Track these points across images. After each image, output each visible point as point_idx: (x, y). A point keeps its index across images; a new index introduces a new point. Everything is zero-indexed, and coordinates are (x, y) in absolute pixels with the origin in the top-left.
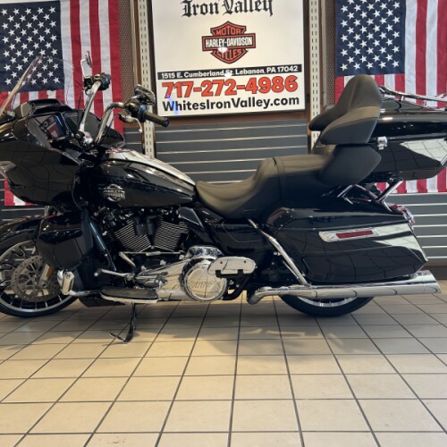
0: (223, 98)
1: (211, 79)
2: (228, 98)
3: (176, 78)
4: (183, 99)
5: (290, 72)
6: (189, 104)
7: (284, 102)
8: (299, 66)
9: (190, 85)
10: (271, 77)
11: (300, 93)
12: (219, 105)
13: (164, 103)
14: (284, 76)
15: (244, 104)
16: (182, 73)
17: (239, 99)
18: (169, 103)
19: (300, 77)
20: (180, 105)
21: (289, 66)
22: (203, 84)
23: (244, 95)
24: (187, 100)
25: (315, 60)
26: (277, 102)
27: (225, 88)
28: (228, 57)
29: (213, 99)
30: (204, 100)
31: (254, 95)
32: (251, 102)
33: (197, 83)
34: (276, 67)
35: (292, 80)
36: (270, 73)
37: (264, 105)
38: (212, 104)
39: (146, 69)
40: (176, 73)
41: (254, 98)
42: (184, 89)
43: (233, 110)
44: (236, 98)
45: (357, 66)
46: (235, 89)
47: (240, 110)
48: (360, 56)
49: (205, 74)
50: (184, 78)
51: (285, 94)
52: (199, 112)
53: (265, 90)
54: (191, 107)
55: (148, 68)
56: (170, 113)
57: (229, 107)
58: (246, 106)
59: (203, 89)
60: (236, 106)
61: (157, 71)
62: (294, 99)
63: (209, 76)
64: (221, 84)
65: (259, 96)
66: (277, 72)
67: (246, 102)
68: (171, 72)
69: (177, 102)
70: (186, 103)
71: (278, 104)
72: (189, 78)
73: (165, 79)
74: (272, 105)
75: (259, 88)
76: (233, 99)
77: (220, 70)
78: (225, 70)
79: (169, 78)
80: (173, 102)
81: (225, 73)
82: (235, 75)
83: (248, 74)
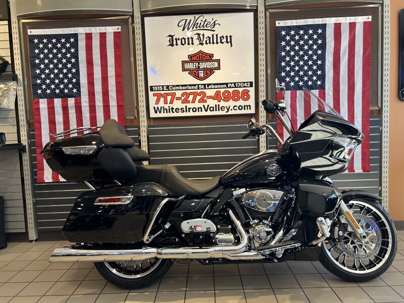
0: (197, 105)
1: (188, 91)
2: (201, 105)
3: (163, 90)
4: (168, 105)
5: (244, 87)
6: (172, 109)
7: (240, 108)
8: (251, 83)
9: (173, 95)
10: (231, 90)
11: (251, 102)
12: (194, 110)
13: (154, 108)
14: (241, 90)
16: (168, 87)
17: (208, 106)
18: (158, 108)
19: (252, 91)
20: (166, 109)
21: (244, 83)
22: (183, 95)
23: (212, 103)
24: (171, 106)
25: (262, 78)
26: (235, 108)
27: (198, 98)
29: (189, 105)
30: (183, 106)
31: (219, 103)
32: (217, 108)
33: (179, 94)
34: (235, 83)
35: (246, 94)
36: (230, 87)
37: (226, 110)
38: (189, 109)
39: (141, 83)
40: (163, 86)
41: (219, 105)
42: (169, 98)
43: (204, 113)
44: (206, 105)
45: (292, 84)
46: (206, 98)
47: (209, 113)
48: (294, 77)
49: (184, 88)
50: (169, 90)
51: (241, 102)
52: (180, 114)
53: (227, 99)
54: (174, 110)
55: (143, 83)
56: (158, 115)
57: (201, 111)
58: (213, 110)
59: (183, 98)
60: (206, 111)
61: (149, 85)
62: (247, 106)
63: (187, 89)
64: (195, 95)
65: (222, 103)
66: (236, 87)
67: (213, 108)
68: (159, 86)
69: (164, 107)
70: (171, 108)
71: (235, 110)
72: (172, 90)
73: (155, 91)
74: (231, 110)
75: (223, 98)
76: (204, 106)
77: (195, 85)
78: (198, 85)
79: (158, 90)
80: (161, 107)
81: (198, 87)
82: (206, 89)
83: (214, 88)
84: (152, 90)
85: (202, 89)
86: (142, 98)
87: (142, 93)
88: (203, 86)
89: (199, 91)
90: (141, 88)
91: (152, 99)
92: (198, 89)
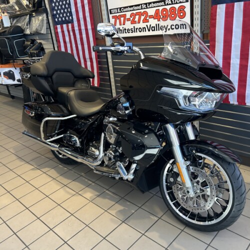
0: (142, 25)
1: (135, 12)
2: (145, 25)
3: (118, 13)
4: (122, 26)
5: (181, 2)
6: (125, 29)
7: (177, 27)
9: (124, 16)
10: (168, 7)
11: (187, 19)
12: (140, 30)
14: (177, 6)
15: (153, 29)
16: (120, 9)
17: (150, 25)
19: (188, 6)
20: (121, 30)
22: (131, 16)
23: (153, 22)
24: (124, 26)
26: (173, 27)
27: (143, 18)
29: (137, 26)
30: (132, 26)
31: (159, 22)
32: (157, 27)
33: (128, 14)
35: (182, 9)
36: (168, 4)
37: (165, 30)
38: (137, 29)
40: (117, 9)
41: (159, 24)
42: (122, 19)
43: (147, 33)
44: (148, 24)
46: (148, 18)
47: (151, 33)
49: (131, 9)
50: (122, 12)
51: (177, 21)
52: (131, 35)
53: (165, 19)
54: (126, 31)
57: (145, 31)
58: (154, 30)
59: (131, 19)
60: (149, 31)
61: (109, 9)
62: (182, 24)
63: (134, 10)
66: (172, 4)
67: (154, 27)
68: (115, 9)
69: (119, 28)
71: (173, 29)
72: (124, 12)
73: (113, 13)
74: (169, 29)
75: (162, 17)
76: (147, 26)
77: (139, 5)
78: (141, 4)
82: (147, 8)
83: (154, 7)
84: (111, 13)
85: (144, 8)
88: (145, 5)
92: (142, 9)
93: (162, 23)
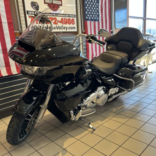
4: (39, 24)
5: (72, 17)
8: (75, 15)
11: (75, 25)
14: (71, 18)
15: (60, 28)
19: (75, 19)
21: (72, 15)
23: (60, 25)
25: (79, 13)
26: (70, 28)
27: (53, 21)
28: (54, 8)
32: (62, 27)
34: (69, 15)
35: (73, 20)
36: (67, 17)
37: (66, 29)
40: (34, 12)
44: (57, 25)
45: (90, 18)
46: (57, 22)
48: (90, 14)
49: (46, 14)
51: (71, 25)
53: (66, 23)
54: (42, 28)
57: (55, 29)
60: (57, 29)
61: (26, 10)
62: (74, 27)
64: (52, 19)
66: (69, 17)
68: (32, 11)
69: (36, 26)
70: (40, 26)
71: (70, 29)
73: (30, 14)
74: (68, 29)
75: (64, 22)
76: (56, 26)
77: (51, 14)
78: (53, 13)
79: (31, 14)
80: (35, 26)
81: (53, 15)
82: (56, 16)
83: (60, 16)
84: (28, 13)
86: (23, 19)
87: (22, 15)
88: (55, 14)
89: (53, 17)
90: (22, 12)
91: (29, 20)
92: (53, 16)
93: (65, 25)
